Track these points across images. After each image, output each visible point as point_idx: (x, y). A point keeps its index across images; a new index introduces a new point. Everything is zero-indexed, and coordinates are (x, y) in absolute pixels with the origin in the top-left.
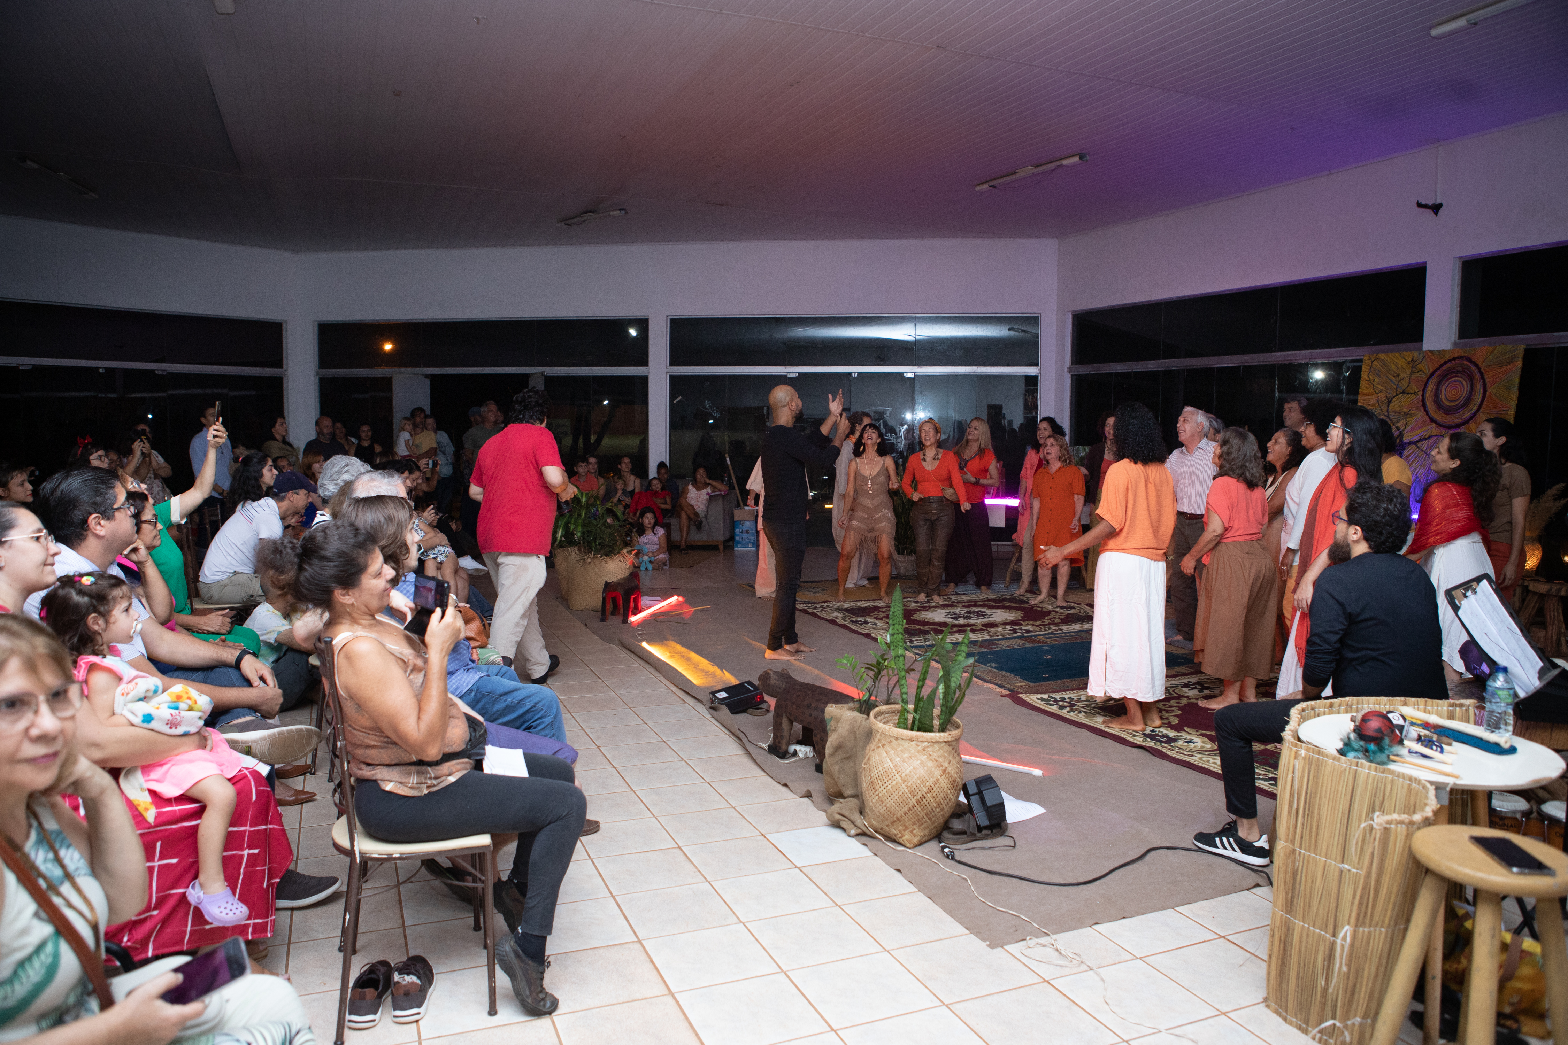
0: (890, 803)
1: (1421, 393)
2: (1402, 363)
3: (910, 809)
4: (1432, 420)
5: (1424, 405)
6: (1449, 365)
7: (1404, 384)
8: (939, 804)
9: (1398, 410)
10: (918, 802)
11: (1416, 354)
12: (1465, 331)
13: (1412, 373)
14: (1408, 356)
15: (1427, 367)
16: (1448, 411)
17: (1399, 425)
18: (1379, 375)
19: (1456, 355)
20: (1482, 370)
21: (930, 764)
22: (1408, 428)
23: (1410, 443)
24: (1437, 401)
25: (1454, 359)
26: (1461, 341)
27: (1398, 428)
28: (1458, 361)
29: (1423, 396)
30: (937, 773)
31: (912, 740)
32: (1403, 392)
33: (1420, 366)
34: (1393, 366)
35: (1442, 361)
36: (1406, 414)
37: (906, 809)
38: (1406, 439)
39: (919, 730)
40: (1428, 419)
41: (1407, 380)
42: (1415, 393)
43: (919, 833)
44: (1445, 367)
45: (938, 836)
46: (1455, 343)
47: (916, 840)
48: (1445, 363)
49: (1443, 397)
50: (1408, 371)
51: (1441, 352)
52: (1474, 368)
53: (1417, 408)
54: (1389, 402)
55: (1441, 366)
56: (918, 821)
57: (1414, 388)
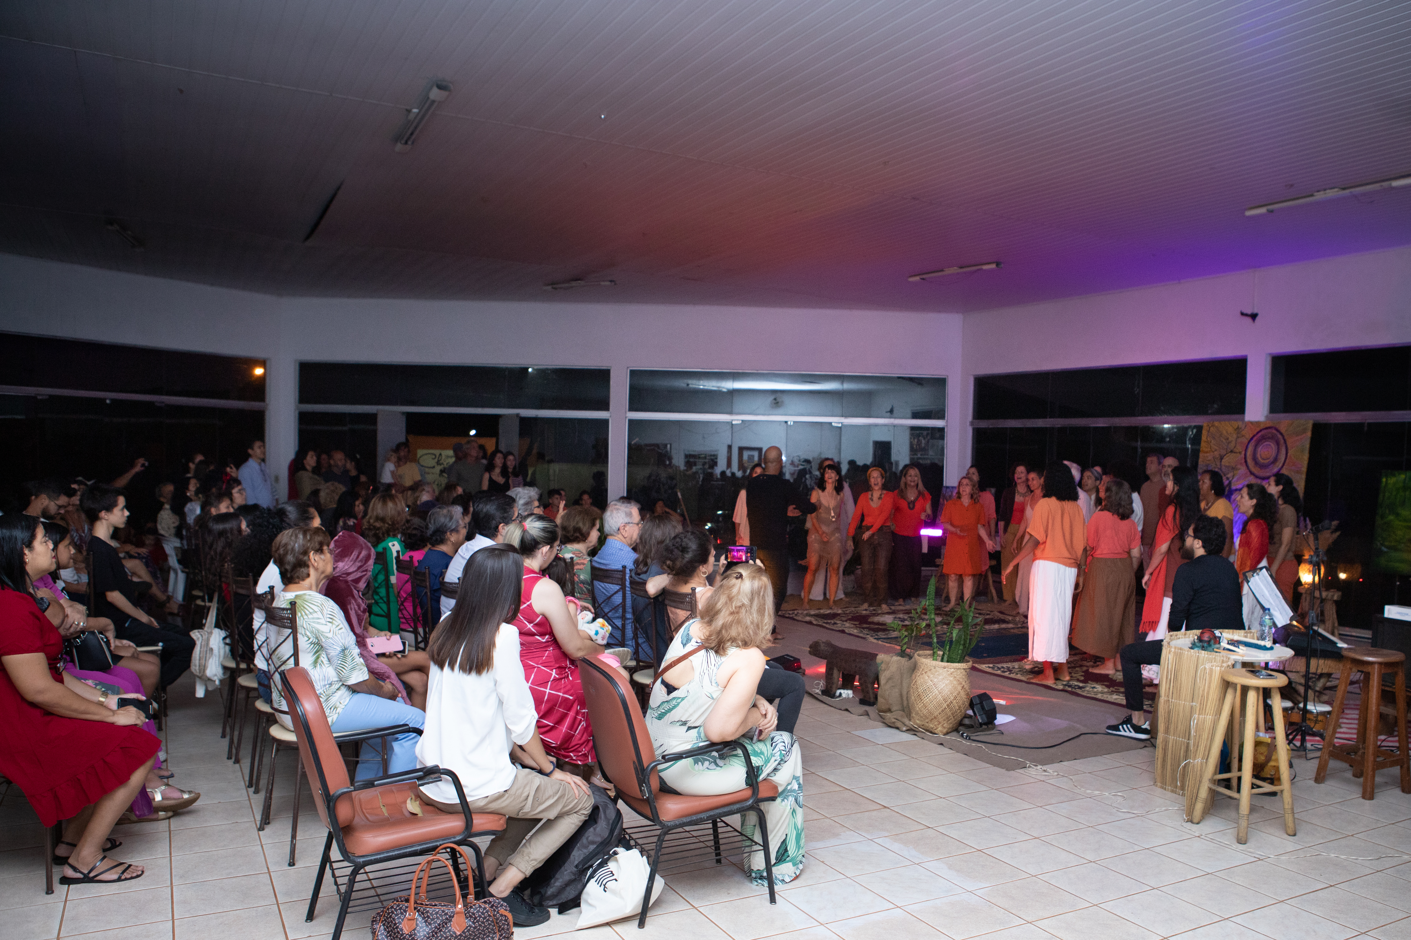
0: (931, 707)
1: (1243, 453)
2: (1230, 430)
3: (943, 711)
4: (1252, 473)
5: (1246, 462)
6: (1262, 433)
7: (1232, 445)
8: (960, 707)
9: (1227, 464)
10: (948, 706)
11: (1240, 423)
12: (1274, 408)
13: (1238, 437)
14: (1235, 424)
15: (1248, 434)
16: (1263, 467)
17: (1229, 476)
18: (1214, 438)
19: (1268, 425)
20: (1286, 437)
21: (955, 682)
22: (1235, 479)
23: (1236, 490)
24: (1255, 459)
25: (1266, 428)
26: (1272, 415)
27: (1228, 479)
28: (1269, 430)
29: (1245, 455)
30: (959, 688)
31: (945, 668)
32: (1232, 451)
33: (1243, 433)
34: (1224, 432)
35: (1258, 429)
36: (1233, 468)
37: (940, 710)
38: (1233, 487)
39: (948, 662)
40: (1249, 473)
41: (1234, 442)
42: (1240, 453)
43: (947, 726)
44: (1260, 434)
45: (956, 730)
46: (1267, 417)
47: (945, 731)
48: (1261, 431)
49: (1258, 456)
50: (1235, 436)
51: (1258, 423)
52: (1280, 436)
53: (1241, 464)
54: (1222, 458)
55: (1258, 433)
56: (947, 718)
57: (1239, 448)
